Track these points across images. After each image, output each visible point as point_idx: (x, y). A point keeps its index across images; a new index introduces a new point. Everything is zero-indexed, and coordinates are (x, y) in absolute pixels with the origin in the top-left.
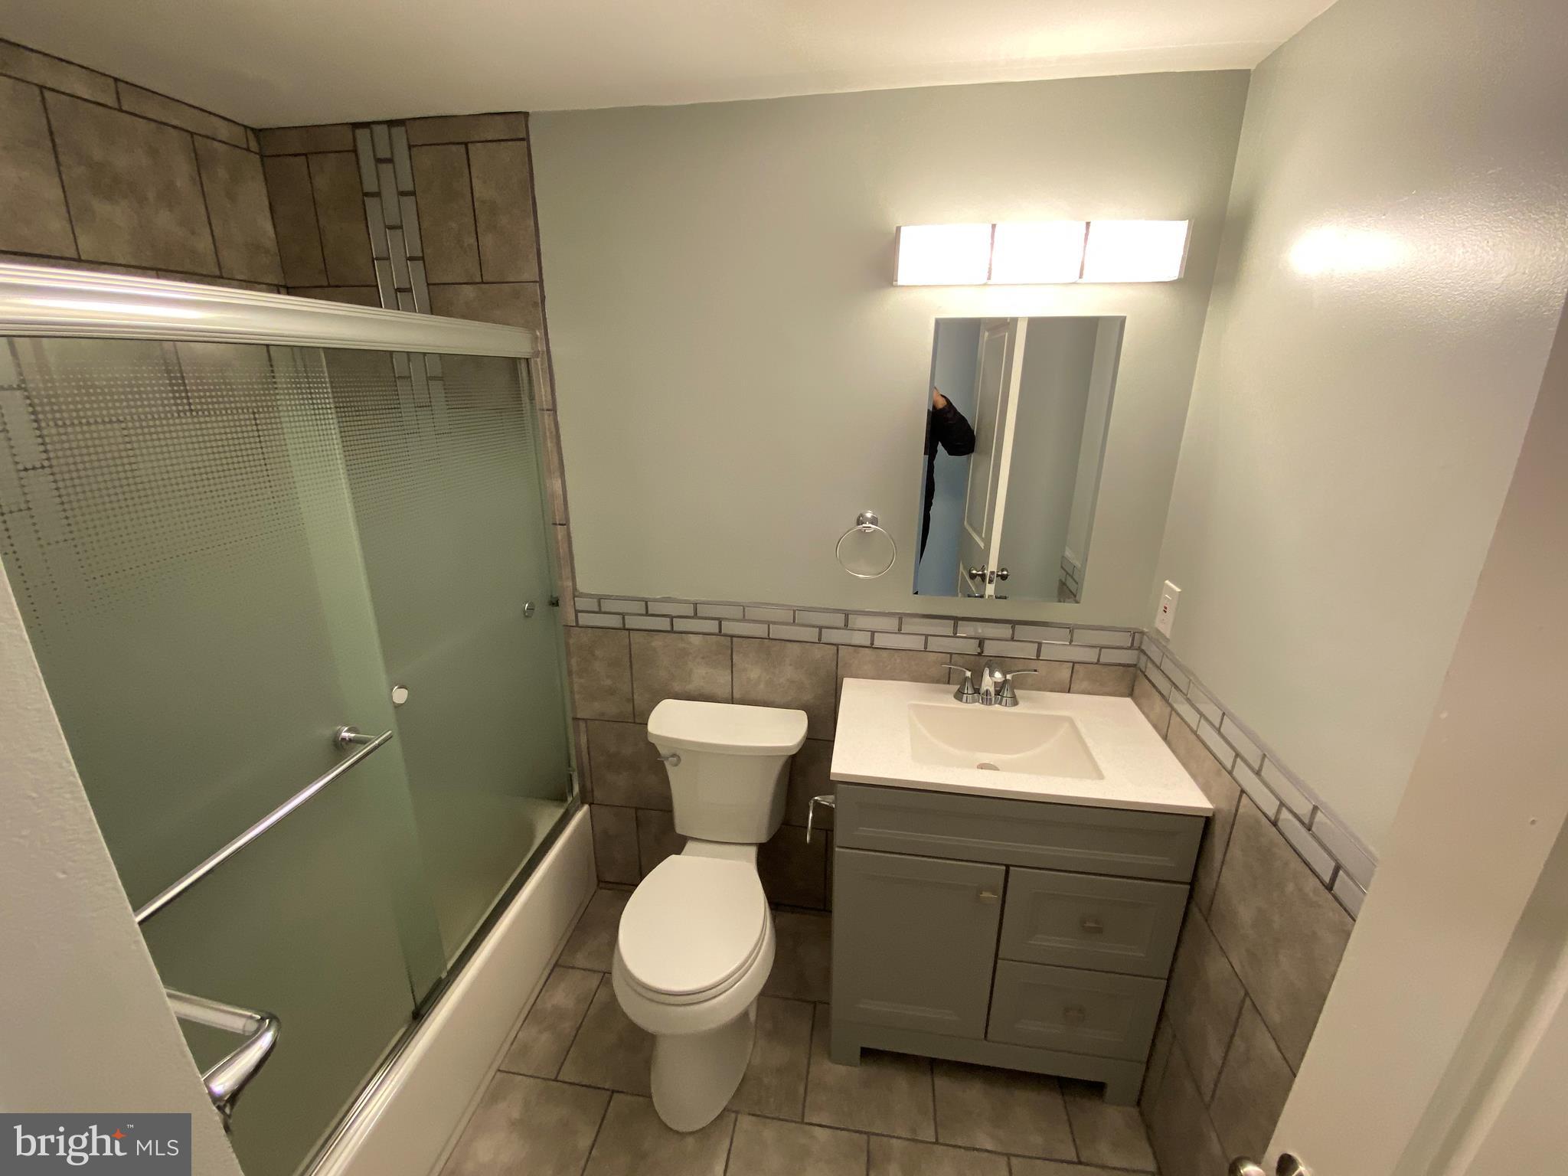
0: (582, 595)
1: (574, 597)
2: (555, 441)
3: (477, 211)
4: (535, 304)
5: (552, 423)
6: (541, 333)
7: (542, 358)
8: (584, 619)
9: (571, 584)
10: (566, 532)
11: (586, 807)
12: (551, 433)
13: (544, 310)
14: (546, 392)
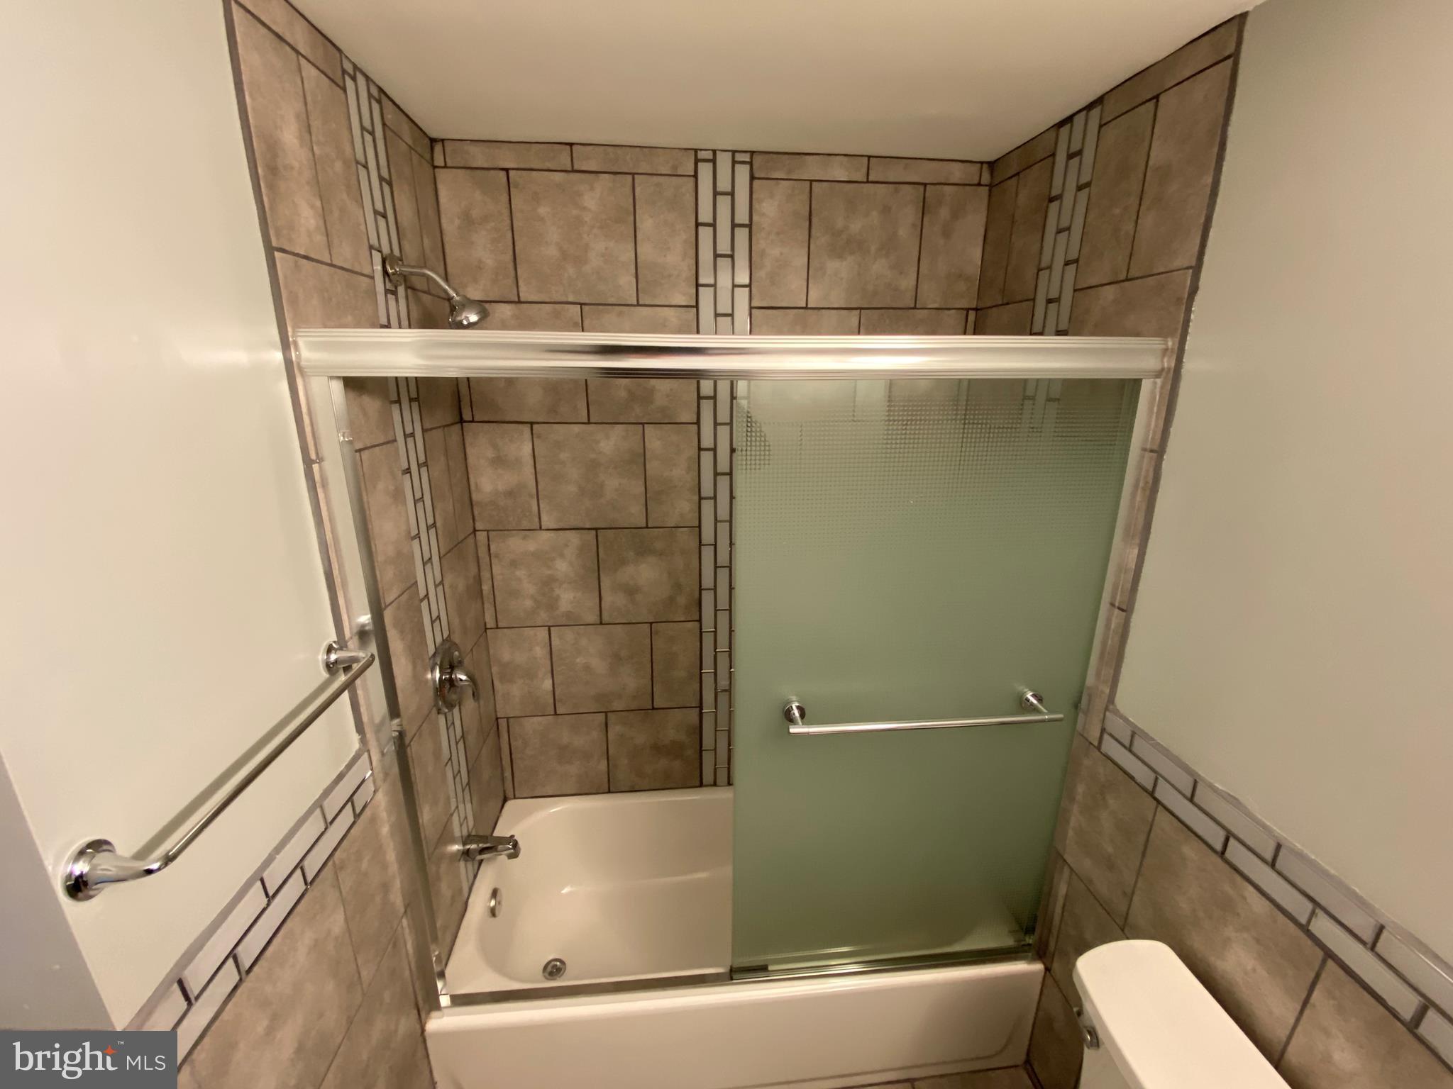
0: (1117, 713)
1: (1107, 709)
2: (1148, 493)
3: (1146, 184)
4: (1179, 299)
5: (1151, 470)
6: (1173, 344)
7: (1165, 378)
8: (1110, 747)
9: (1107, 691)
10: (1123, 621)
11: (1038, 967)
12: (1146, 483)
13: (1188, 311)
14: (1156, 426)
